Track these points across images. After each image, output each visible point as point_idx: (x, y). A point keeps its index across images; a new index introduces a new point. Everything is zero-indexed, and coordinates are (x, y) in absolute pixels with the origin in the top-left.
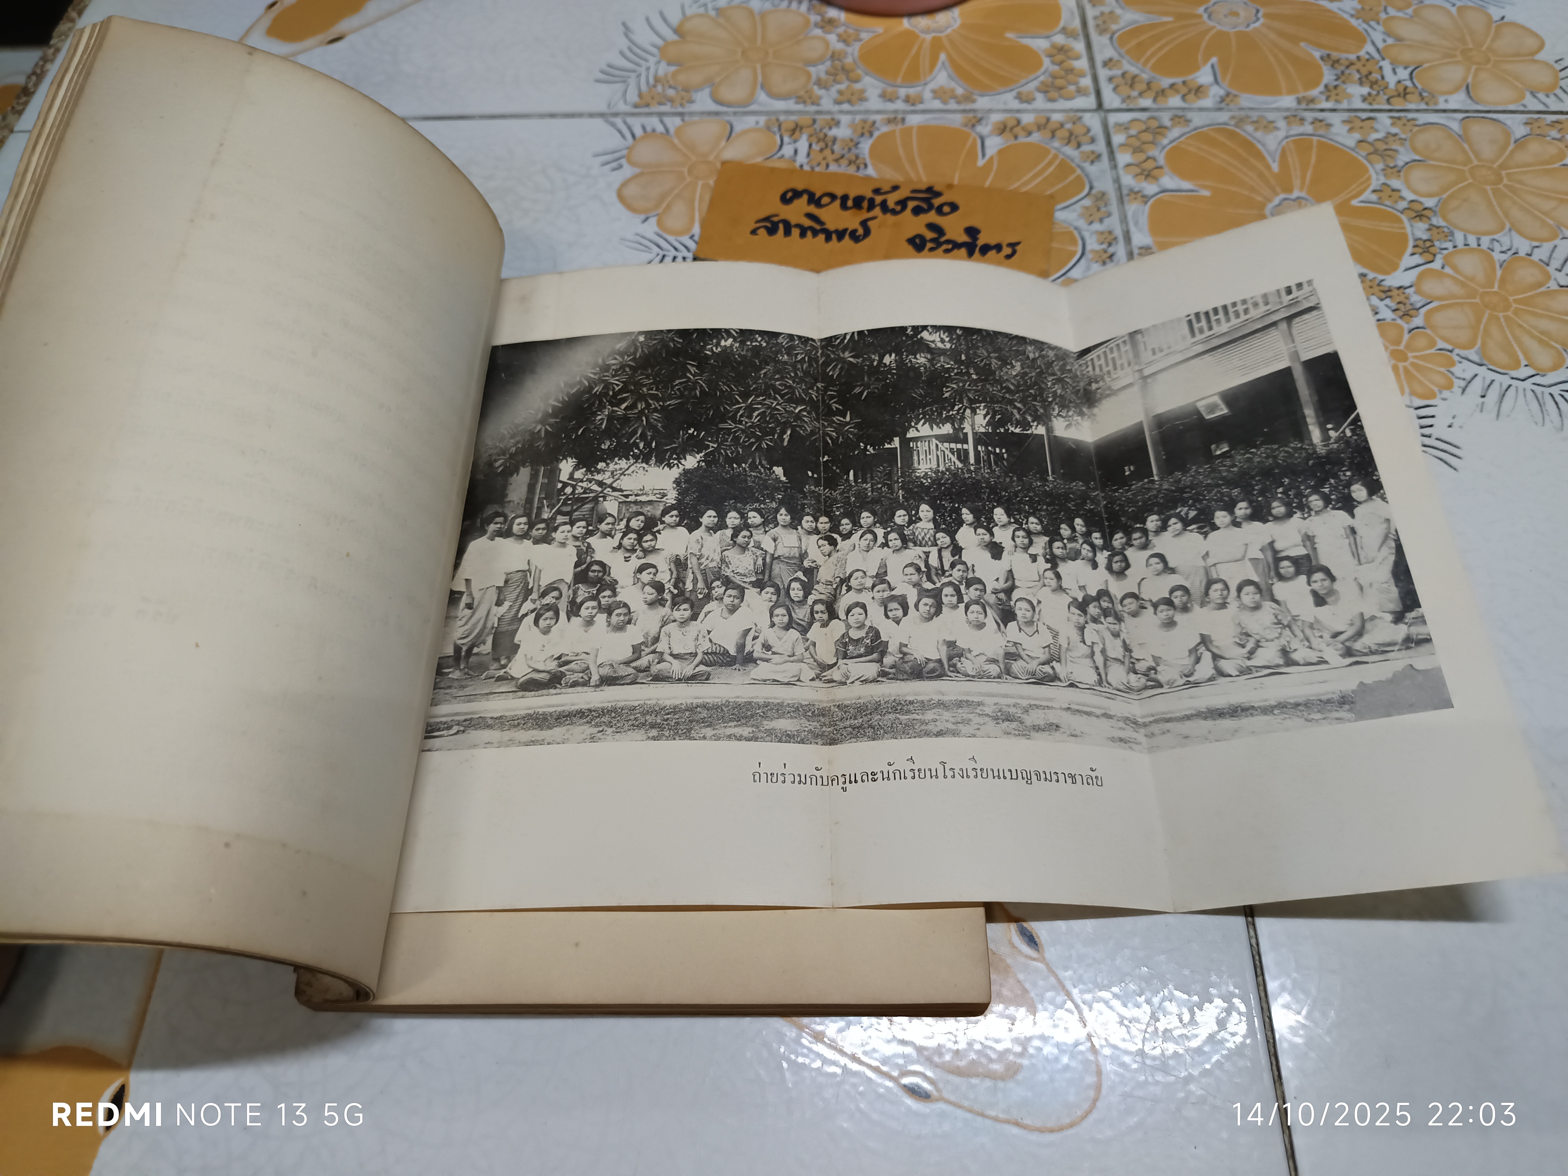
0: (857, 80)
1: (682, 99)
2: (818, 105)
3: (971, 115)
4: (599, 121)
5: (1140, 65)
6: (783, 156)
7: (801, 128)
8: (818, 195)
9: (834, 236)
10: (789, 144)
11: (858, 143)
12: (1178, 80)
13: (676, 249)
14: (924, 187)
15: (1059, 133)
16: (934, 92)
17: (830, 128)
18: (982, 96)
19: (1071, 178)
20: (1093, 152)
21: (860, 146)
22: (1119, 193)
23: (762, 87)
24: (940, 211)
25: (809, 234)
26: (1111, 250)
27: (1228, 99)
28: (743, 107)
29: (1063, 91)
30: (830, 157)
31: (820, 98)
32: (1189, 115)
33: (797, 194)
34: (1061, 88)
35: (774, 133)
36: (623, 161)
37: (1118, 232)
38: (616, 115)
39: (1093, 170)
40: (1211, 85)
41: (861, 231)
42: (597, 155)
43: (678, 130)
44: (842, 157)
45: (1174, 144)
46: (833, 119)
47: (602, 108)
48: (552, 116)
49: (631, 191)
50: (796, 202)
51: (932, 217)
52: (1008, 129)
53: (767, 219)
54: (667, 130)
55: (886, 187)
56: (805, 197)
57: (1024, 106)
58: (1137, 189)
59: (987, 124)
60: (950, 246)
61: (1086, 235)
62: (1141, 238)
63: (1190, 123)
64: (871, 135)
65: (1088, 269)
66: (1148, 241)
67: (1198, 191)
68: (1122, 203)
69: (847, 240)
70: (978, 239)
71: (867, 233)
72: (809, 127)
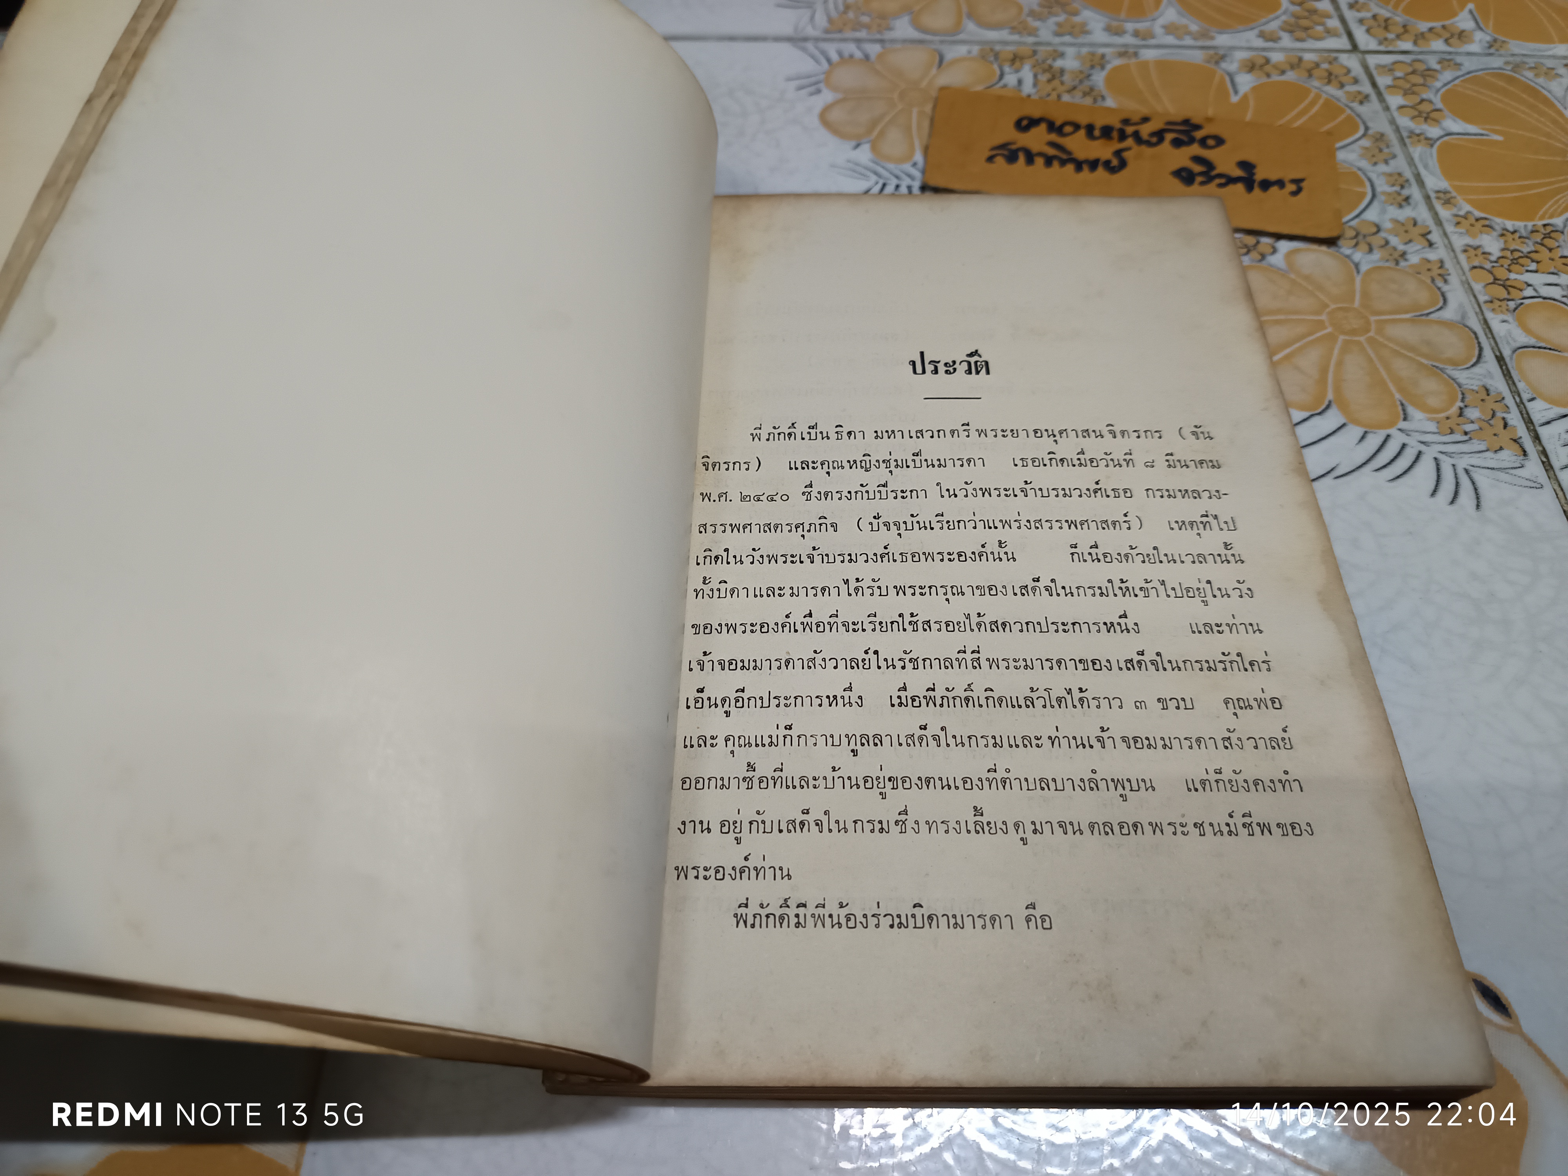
0: (1076, 13)
1: (879, 25)
2: (1036, 36)
3: (1212, 52)
4: (785, 47)
5: (1390, 7)
6: (1005, 86)
7: (1021, 58)
8: (1058, 123)
9: (1085, 166)
10: (1011, 73)
11: (1089, 76)
12: (1437, 24)
13: (898, 178)
14: (1179, 119)
15: (1316, 73)
16: (1164, 27)
17: (1054, 60)
18: (1221, 33)
19: (1343, 117)
20: (1359, 93)
21: (1094, 78)
22: (1398, 135)
23: (970, 16)
24: (1203, 142)
25: (1056, 164)
26: (1405, 192)
27: (1497, 45)
28: (953, 33)
29: (1310, 32)
30: (1061, 89)
31: (1037, 29)
32: (1459, 59)
33: (1033, 122)
34: (1306, 29)
35: (991, 63)
36: (822, 86)
37: (1408, 174)
38: (805, 39)
39: (1362, 110)
40: (1474, 30)
41: (1115, 162)
42: (789, 79)
43: (880, 56)
44: (1074, 88)
45: (1449, 86)
46: (1055, 51)
47: (789, 32)
48: (732, 38)
49: (835, 115)
50: (1034, 130)
51: (1195, 149)
52: (1257, 67)
53: (1003, 146)
54: (867, 57)
55: (1136, 118)
56: (1043, 127)
57: (1270, 44)
58: (1418, 131)
59: (1232, 62)
60: (1223, 181)
61: (1373, 176)
62: (1434, 182)
63: (1462, 67)
64: (1103, 67)
65: (1383, 211)
66: (1444, 184)
67: (1487, 135)
68: (1405, 145)
69: (1100, 171)
70: (1254, 174)
71: (1123, 164)
72: (1030, 57)
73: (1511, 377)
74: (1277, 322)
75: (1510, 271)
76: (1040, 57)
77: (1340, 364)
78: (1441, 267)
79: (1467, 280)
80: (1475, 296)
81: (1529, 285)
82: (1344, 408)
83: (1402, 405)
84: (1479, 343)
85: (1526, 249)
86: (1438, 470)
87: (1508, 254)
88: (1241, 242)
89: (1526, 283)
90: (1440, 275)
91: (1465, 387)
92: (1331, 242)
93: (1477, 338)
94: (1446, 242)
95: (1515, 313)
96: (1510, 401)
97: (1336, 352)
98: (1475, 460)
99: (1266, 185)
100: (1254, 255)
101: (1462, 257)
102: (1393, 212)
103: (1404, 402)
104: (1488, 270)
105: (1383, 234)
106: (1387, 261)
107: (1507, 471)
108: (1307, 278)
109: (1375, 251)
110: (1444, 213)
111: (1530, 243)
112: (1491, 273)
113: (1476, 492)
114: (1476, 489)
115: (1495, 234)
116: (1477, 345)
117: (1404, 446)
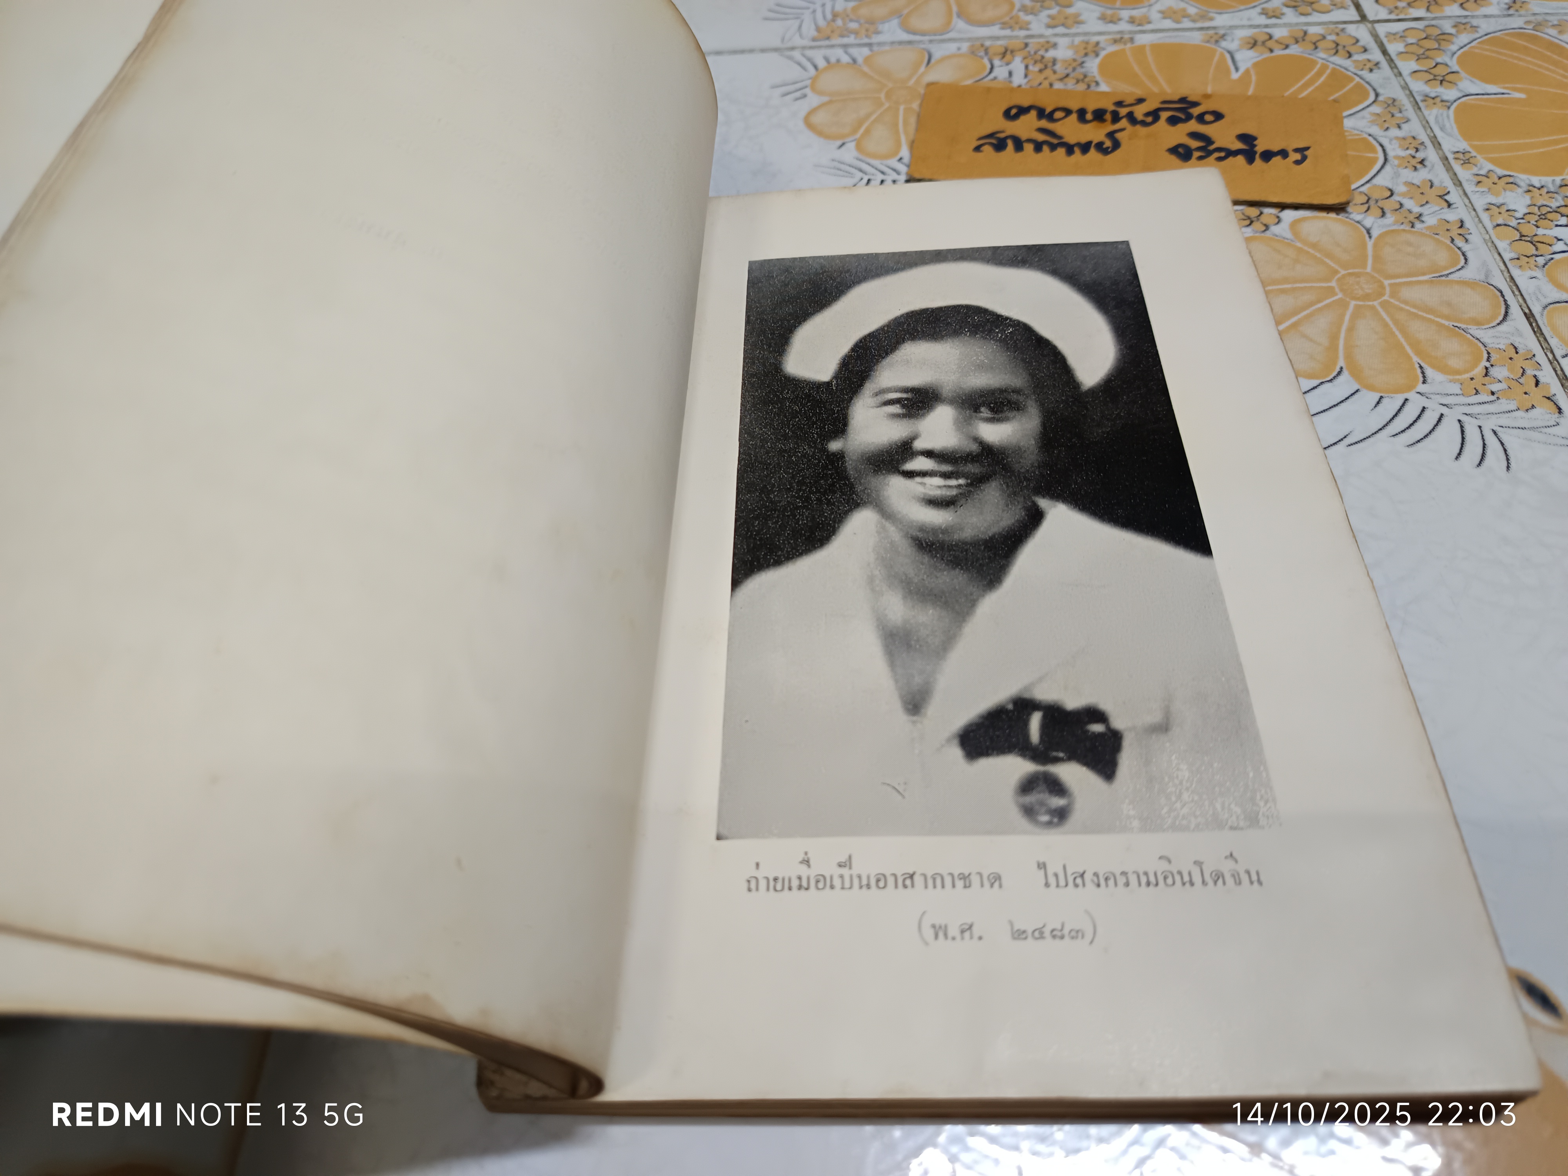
0: (1068, 5)
1: (867, 30)
2: (1028, 29)
3: (1211, 32)
4: (774, 56)
6: (995, 78)
7: (1012, 52)
9: (1076, 149)
10: (1001, 66)
11: (1083, 63)
13: (883, 173)
14: (1176, 97)
15: (1321, 45)
16: (1161, 12)
17: (1047, 50)
18: (1220, 13)
19: (1351, 85)
20: (1369, 61)
21: (1086, 65)
22: (1412, 99)
23: (959, 15)
24: (1201, 118)
25: (1045, 148)
26: (1420, 155)
27: (1516, 6)
28: (941, 33)
29: (1314, 6)
30: (1053, 78)
31: (1028, 23)
32: (1475, 22)
33: (1023, 111)
34: (1311, 3)
35: (982, 58)
36: (808, 91)
37: (1423, 137)
38: (793, 49)
39: (1372, 76)
41: (1108, 144)
42: (775, 87)
43: (867, 60)
44: (1067, 76)
45: (1465, 49)
46: (1048, 42)
47: (777, 43)
49: (819, 119)
50: (1023, 118)
51: (1193, 126)
52: (1259, 43)
53: (991, 136)
54: (854, 61)
55: (1129, 100)
56: (1033, 113)
57: (1273, 21)
58: (1433, 95)
59: (1233, 40)
60: (1223, 154)
61: (1385, 141)
62: (1452, 143)
63: (1479, 30)
64: (1097, 55)
65: (1397, 175)
66: (1463, 145)
67: (1508, 94)
68: (1420, 108)
69: (1093, 152)
70: (1255, 146)
71: (1116, 145)
72: (1020, 50)
73: (1542, 334)
74: (1283, 291)
75: (1538, 227)
76: (1031, 49)
77: (1351, 329)
78: (1461, 227)
79: (1490, 238)
80: (1499, 254)
81: (1559, 240)
82: (1356, 374)
83: (1421, 367)
84: (1505, 301)
85: (1554, 204)
86: (1463, 432)
87: (1535, 210)
88: (1243, 214)
89: (1556, 237)
90: (1460, 235)
91: (1491, 346)
92: (1339, 208)
93: (1503, 296)
94: (1467, 201)
95: (1545, 268)
96: (1541, 357)
97: (1347, 318)
98: (1504, 420)
99: (1267, 156)
100: (1257, 226)
101: (1485, 217)
102: (1408, 175)
103: (1422, 364)
104: (1513, 227)
105: (1396, 198)
106: (1402, 223)
107: (1539, 430)
108: (1314, 246)
109: (1388, 215)
110: (1464, 174)
111: (1559, 198)
112: (1518, 230)
113: (1506, 453)
114: (1505, 450)
115: (1520, 191)
116: (1503, 303)
117: (1424, 409)
